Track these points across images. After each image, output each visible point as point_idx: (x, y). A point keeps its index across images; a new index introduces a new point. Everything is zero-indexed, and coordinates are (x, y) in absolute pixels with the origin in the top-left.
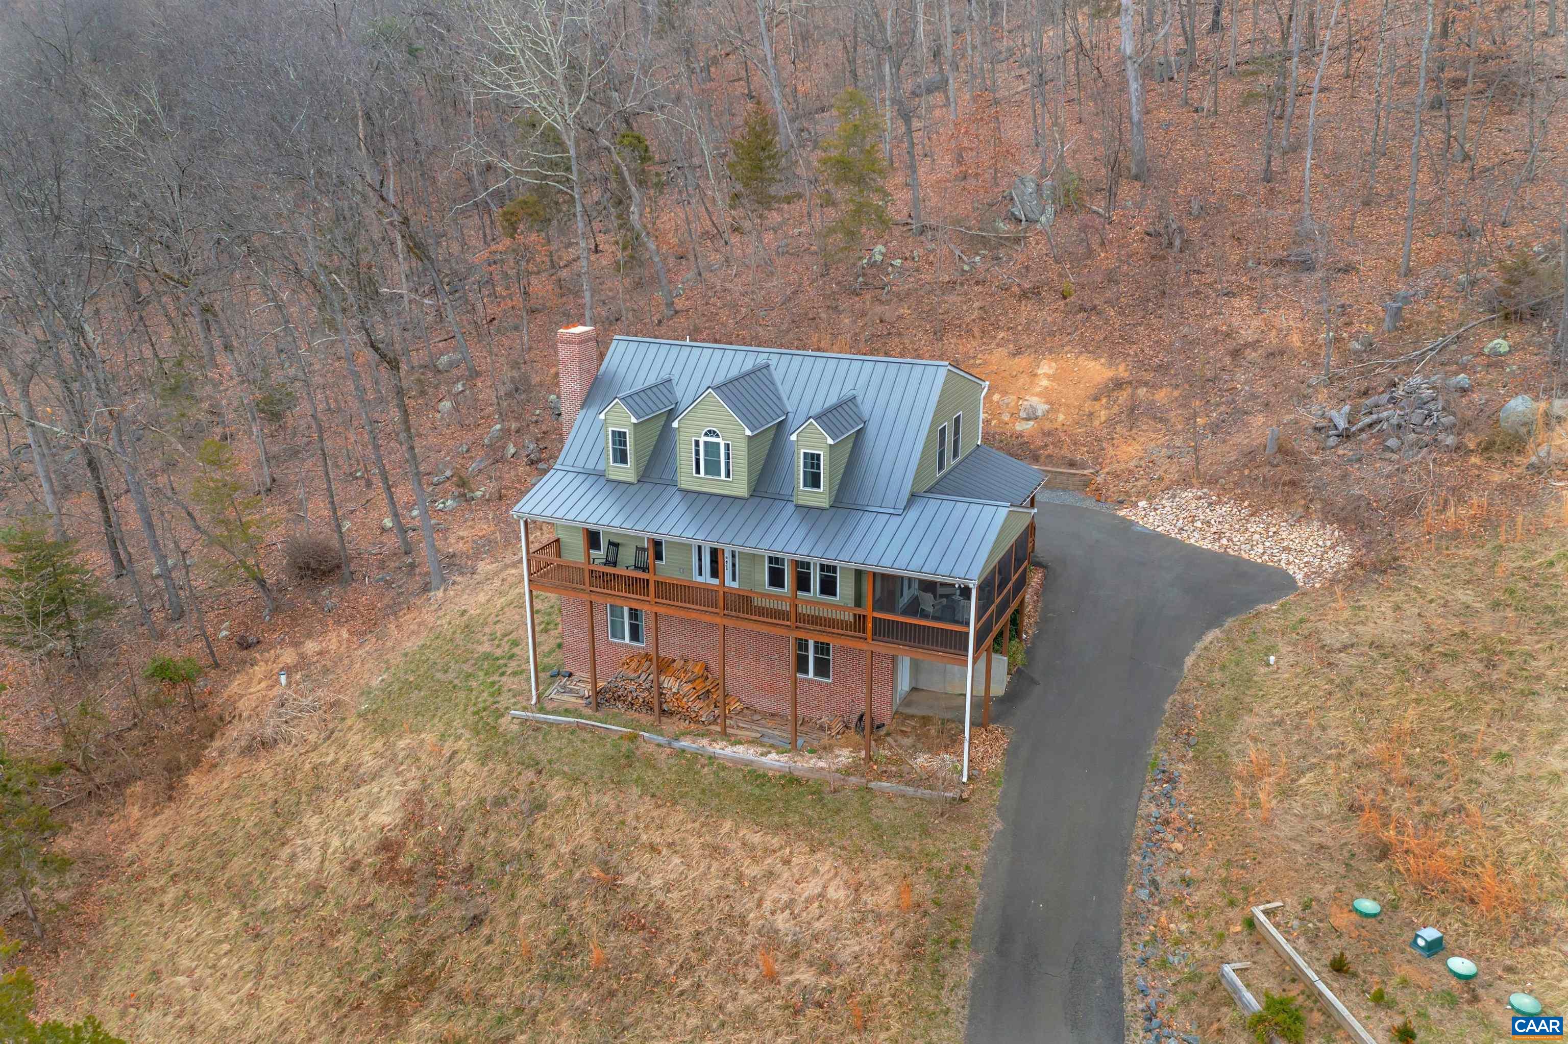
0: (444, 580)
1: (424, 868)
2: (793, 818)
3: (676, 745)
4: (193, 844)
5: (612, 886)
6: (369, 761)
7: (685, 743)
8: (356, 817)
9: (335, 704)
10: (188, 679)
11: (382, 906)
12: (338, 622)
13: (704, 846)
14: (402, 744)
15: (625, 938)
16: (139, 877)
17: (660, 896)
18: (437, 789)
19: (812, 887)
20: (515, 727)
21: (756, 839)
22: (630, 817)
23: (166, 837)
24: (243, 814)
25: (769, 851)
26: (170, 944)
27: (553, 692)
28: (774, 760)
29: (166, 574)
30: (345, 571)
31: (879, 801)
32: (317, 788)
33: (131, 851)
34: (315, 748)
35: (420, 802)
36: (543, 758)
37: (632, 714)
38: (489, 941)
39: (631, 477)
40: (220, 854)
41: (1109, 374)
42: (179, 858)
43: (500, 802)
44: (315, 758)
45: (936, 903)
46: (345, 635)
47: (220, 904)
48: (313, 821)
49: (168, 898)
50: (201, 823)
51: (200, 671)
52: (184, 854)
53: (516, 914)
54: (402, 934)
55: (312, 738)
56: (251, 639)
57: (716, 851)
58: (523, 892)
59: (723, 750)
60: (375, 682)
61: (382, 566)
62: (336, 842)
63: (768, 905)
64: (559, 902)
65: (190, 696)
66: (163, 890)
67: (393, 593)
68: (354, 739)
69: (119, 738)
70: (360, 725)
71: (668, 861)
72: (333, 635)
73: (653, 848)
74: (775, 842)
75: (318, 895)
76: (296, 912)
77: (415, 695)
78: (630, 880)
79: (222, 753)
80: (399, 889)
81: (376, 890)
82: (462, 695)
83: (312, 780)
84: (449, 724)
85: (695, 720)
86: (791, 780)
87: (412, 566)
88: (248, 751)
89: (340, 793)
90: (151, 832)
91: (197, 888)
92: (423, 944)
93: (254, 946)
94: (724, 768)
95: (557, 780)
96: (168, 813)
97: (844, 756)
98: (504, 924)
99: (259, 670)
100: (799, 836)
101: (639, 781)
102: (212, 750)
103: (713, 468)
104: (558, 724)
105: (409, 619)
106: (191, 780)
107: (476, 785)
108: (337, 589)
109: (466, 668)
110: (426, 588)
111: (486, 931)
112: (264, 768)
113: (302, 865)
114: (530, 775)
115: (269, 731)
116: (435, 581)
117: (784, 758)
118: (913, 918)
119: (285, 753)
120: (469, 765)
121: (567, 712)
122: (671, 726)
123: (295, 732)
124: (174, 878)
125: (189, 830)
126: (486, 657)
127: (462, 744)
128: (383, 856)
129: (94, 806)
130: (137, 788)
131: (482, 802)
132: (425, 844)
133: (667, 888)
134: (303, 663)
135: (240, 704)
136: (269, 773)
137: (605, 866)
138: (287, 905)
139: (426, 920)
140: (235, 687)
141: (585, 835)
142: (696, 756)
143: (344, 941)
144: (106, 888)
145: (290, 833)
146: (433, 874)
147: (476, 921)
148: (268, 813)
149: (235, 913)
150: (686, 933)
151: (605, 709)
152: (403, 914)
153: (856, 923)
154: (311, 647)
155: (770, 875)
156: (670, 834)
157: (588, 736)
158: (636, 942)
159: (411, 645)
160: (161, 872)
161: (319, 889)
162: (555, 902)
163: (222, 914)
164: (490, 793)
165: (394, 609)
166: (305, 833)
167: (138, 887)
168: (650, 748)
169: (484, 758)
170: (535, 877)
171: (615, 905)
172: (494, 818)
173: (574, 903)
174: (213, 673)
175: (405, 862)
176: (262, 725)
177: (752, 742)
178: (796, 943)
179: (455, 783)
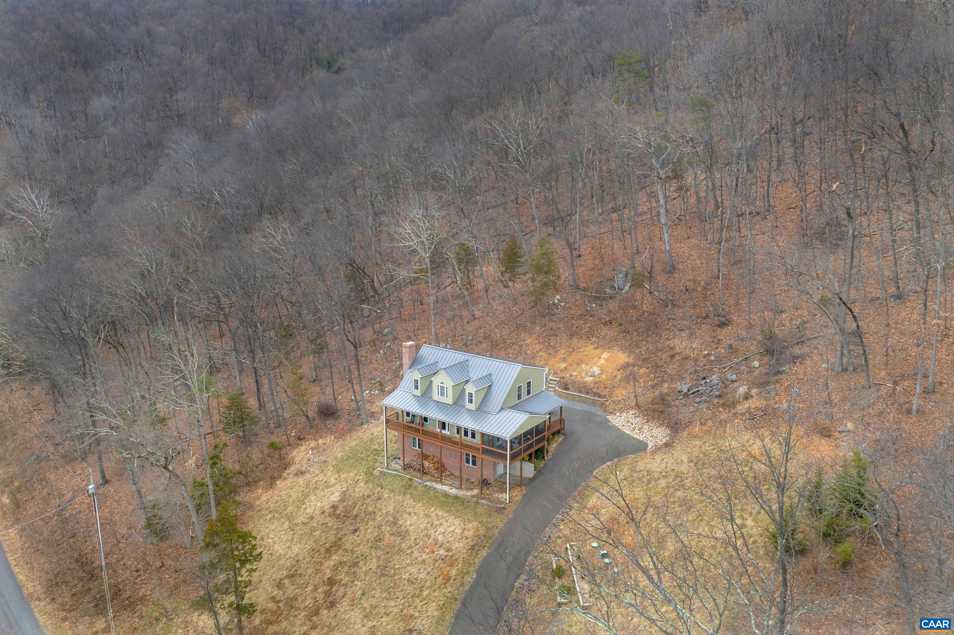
0: (368, 421)
1: (343, 514)
2: (453, 509)
3: (425, 483)
4: (277, 502)
5: (395, 523)
6: (332, 480)
7: (428, 483)
8: (326, 498)
9: (325, 462)
10: (280, 449)
11: (329, 524)
12: (331, 434)
13: (424, 514)
14: (343, 476)
15: (395, 538)
16: (260, 511)
17: (408, 527)
18: (351, 491)
19: (452, 529)
20: (378, 474)
21: (440, 514)
22: (405, 505)
23: (269, 499)
24: (293, 494)
25: (443, 517)
26: (267, 530)
27: (392, 464)
28: (454, 491)
29: (276, 410)
30: (336, 415)
31: (480, 506)
32: (316, 488)
33: (258, 503)
34: (317, 475)
35: (345, 494)
36: (384, 484)
37: (415, 473)
38: (358, 536)
39: (419, 395)
40: (284, 506)
41: (627, 360)
42: (272, 506)
43: (369, 496)
44: (317, 478)
45: (484, 536)
46: (333, 438)
47: (283, 520)
48: (313, 498)
49: (268, 517)
50: (280, 496)
51: (284, 447)
52: (274, 505)
53: (367, 529)
54: (334, 532)
55: (317, 472)
56: (302, 437)
57: (427, 516)
58: (370, 523)
59: (439, 486)
60: (339, 456)
61: (349, 414)
62: (319, 505)
63: (438, 533)
64: (379, 527)
65: (280, 455)
66: (267, 515)
67: (351, 425)
68: (329, 473)
69: (256, 467)
70: (332, 469)
71: (413, 518)
72: (328, 438)
73: (410, 514)
74: (446, 515)
75: (312, 519)
76: (304, 524)
77: (351, 461)
78: (401, 522)
79: (288, 474)
80: (335, 519)
81: (328, 519)
82: (365, 462)
83: (315, 485)
84: (358, 471)
85: (433, 476)
86: (456, 497)
87: (359, 415)
88: (296, 474)
89: (322, 490)
90: (264, 498)
91: (277, 515)
92: (339, 536)
93: (291, 533)
94: (437, 492)
95: (387, 491)
96: (270, 492)
97: (476, 492)
98: (363, 532)
99: (303, 448)
100: (453, 514)
101: (411, 494)
102: (285, 474)
103: (442, 394)
104: (391, 474)
105: (354, 435)
106: (278, 482)
107: (363, 490)
108: (333, 421)
109: (368, 453)
110: (362, 424)
111: (358, 533)
112: (301, 481)
113: (308, 511)
114: (379, 489)
115: (304, 469)
116: (365, 421)
117: (457, 491)
118: (475, 539)
119: (308, 476)
120: (362, 484)
121: (395, 470)
122: (425, 478)
123: (311, 469)
124: (270, 512)
125: (276, 498)
126: (375, 450)
127: (361, 477)
128: (332, 510)
129: (248, 488)
130: (261, 483)
131: (363, 496)
132: (345, 507)
133: (411, 525)
134: (317, 447)
135: (296, 459)
136: (302, 482)
137: (394, 517)
138: (302, 522)
139: (341, 529)
140: (294, 453)
141: (391, 508)
142: (430, 487)
143: (317, 533)
144: (250, 513)
145: (306, 501)
146: (345, 516)
147: (356, 531)
148: (300, 495)
149: (287, 523)
150: (413, 538)
151: (407, 471)
152: (335, 527)
153: (460, 539)
154: (321, 441)
155: (441, 524)
156: (416, 510)
157: (399, 478)
158: (398, 540)
159: (353, 444)
160: (267, 510)
161: (312, 518)
162: (378, 527)
163: (283, 523)
164: (367, 493)
165: (350, 431)
166: (310, 501)
167: (260, 514)
168: (417, 484)
169: (367, 482)
170: (375, 519)
171: (394, 529)
172: (366, 501)
173: (383, 527)
174: (288, 448)
175: (338, 512)
176: (302, 466)
177: (450, 485)
178: (442, 544)
179: (357, 489)
